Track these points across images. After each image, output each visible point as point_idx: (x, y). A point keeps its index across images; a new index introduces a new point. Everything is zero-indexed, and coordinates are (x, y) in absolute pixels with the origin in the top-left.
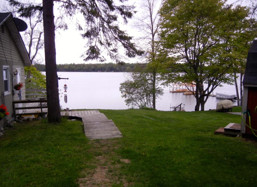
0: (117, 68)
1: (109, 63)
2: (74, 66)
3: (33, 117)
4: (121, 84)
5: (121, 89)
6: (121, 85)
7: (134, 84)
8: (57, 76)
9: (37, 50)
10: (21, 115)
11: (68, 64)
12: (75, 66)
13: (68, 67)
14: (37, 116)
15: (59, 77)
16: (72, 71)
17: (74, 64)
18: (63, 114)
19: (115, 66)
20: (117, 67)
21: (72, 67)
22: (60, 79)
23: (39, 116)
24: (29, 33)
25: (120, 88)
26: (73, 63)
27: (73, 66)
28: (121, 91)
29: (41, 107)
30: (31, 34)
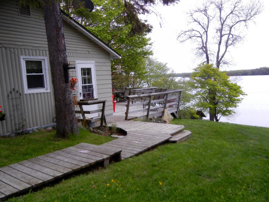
9: (227, 47)
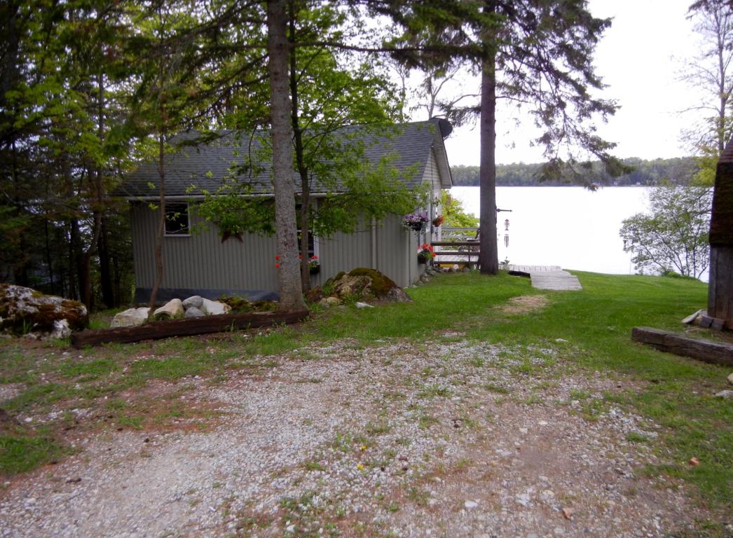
0: (651, 174)
1: (629, 159)
2: (521, 171)
3: (456, 267)
4: (624, 222)
5: (622, 232)
6: (623, 224)
7: (655, 223)
8: (496, 207)
10: (439, 263)
11: (505, 165)
12: (525, 170)
13: (506, 173)
14: (462, 266)
15: (497, 208)
16: (515, 185)
17: (521, 164)
18: (501, 267)
19: (647, 167)
20: (653, 172)
21: (517, 173)
22: (499, 210)
23: (464, 267)
24: (427, 106)
25: (621, 230)
26: (518, 163)
27: (519, 171)
28: (623, 238)
29: (469, 254)
30: (429, 108)
